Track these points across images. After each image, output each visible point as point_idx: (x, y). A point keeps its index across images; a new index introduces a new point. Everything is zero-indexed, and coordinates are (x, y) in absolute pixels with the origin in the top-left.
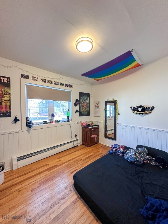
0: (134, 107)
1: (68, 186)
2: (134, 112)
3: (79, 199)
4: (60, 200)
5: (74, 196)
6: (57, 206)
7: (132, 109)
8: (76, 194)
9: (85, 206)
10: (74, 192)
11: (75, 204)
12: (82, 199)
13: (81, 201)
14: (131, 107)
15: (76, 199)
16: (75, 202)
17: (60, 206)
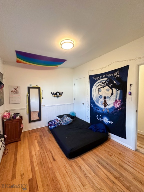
0: (54, 93)
1: (70, 164)
2: (53, 96)
3: (81, 157)
4: (81, 170)
5: (79, 160)
6: (86, 172)
7: (52, 94)
8: (77, 158)
9: (85, 154)
10: (76, 159)
11: (84, 159)
12: (81, 155)
13: (82, 155)
14: (52, 93)
15: (81, 158)
16: (83, 160)
17: (86, 169)
